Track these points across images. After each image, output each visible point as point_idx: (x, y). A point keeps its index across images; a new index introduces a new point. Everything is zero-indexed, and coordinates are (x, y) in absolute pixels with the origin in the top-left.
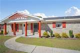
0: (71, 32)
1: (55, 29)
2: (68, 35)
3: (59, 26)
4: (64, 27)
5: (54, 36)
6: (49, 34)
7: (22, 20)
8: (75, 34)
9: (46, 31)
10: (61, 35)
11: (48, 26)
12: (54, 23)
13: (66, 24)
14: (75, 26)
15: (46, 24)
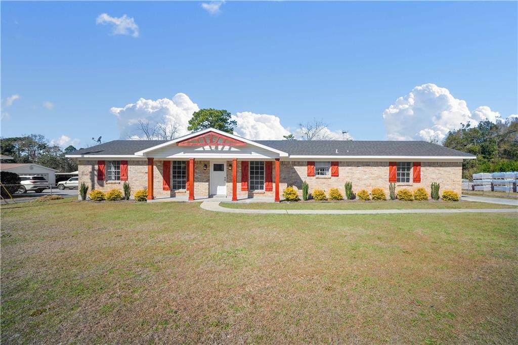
0: (348, 187)
1: (314, 178)
2: (343, 193)
3: (322, 171)
4: (335, 174)
5: (311, 198)
6: (300, 193)
7: (222, 152)
8: (356, 190)
9: (290, 185)
10: (328, 196)
11: (295, 172)
12: (310, 163)
13: (340, 168)
14: (358, 171)
15: (289, 166)
